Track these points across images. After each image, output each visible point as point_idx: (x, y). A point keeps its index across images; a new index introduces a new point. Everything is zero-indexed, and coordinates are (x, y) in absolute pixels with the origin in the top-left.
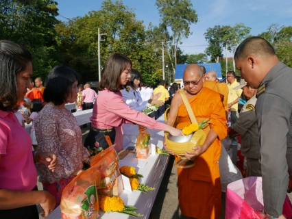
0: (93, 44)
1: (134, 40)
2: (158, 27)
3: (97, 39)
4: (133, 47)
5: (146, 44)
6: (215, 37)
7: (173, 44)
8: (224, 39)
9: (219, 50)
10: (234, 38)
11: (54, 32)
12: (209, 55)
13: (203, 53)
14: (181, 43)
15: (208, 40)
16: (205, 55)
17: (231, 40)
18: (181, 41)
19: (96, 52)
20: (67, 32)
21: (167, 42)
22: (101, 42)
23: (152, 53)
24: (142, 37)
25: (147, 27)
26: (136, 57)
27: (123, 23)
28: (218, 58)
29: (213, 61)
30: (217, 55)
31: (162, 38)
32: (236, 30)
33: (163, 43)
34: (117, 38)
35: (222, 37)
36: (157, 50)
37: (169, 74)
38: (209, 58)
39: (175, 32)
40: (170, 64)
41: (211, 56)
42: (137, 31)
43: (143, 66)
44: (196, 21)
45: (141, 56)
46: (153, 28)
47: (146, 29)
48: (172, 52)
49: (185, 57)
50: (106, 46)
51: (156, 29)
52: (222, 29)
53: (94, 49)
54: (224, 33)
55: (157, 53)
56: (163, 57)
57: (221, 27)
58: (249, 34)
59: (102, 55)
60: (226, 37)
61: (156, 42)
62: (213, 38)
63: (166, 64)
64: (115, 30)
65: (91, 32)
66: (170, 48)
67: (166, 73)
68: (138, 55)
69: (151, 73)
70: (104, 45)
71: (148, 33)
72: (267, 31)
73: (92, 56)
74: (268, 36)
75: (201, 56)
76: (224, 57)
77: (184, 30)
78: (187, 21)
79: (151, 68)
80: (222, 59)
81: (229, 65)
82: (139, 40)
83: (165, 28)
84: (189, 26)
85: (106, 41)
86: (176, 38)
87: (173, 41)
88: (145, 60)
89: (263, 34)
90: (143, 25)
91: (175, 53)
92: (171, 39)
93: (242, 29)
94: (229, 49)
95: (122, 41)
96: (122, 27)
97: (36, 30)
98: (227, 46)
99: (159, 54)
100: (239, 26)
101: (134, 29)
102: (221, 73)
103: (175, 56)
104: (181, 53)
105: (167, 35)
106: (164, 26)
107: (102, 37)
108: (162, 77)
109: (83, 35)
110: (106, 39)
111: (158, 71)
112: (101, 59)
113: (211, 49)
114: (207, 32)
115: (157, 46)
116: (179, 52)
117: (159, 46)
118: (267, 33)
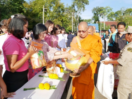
0: (41, 13)
1: (60, 12)
2: (71, 6)
3: (42, 10)
4: (59, 15)
5: (65, 14)
6: (96, 12)
7: (77, 14)
8: (100, 13)
9: (98, 18)
10: (105, 12)
11: (23, 6)
12: (93, 20)
13: (91, 19)
14: (81, 14)
15: (93, 13)
16: (91, 20)
17: (103, 13)
18: (81, 13)
19: (42, 17)
20: (29, 7)
21: (75, 13)
22: (44, 12)
23: (67, 18)
24: (63, 10)
25: (66, 6)
26: (60, 20)
27: (55, 4)
28: (97, 21)
29: (95, 23)
30: (97, 20)
31: (72, 11)
32: (106, 9)
33: (73, 13)
34: (52, 10)
35: (99, 12)
36: (70, 17)
37: (75, 28)
38: (93, 21)
39: (78, 9)
40: (75, 23)
41: (94, 20)
42: (61, 8)
43: (63, 24)
44: (88, 4)
45: (63, 19)
46: (68, 7)
47: (65, 7)
48: (76, 18)
49: (82, 21)
50: (46, 14)
51: (70, 7)
52: (100, 8)
53: (41, 15)
54: (101, 10)
55: (70, 18)
56: (72, 20)
57: (99, 7)
58: (112, 11)
59: (45, 18)
60: (101, 12)
61: (69, 13)
62: (95, 12)
63: (74, 23)
64: (51, 6)
65: (40, 7)
66: (76, 16)
67: (73, 28)
68: (61, 19)
69: (67, 27)
70: (46, 13)
71: (66, 8)
72: (120, 10)
73: (40, 18)
74: (120, 12)
75: (89, 20)
76: (100, 21)
77: (82, 8)
78: (84, 4)
79: (67, 25)
80: (99, 22)
81: (102, 25)
82: (61, 12)
83: (74, 7)
84: (85, 6)
85: (47, 12)
86: (79, 12)
87: (77, 13)
88: (64, 21)
89: (118, 11)
90: (64, 5)
91: (78, 18)
92: (76, 12)
93: (109, 8)
94: (103, 17)
95: (54, 12)
96: (54, 6)
97: (14, 5)
98: (102, 16)
99: (70, 19)
100: (107, 7)
101: (60, 7)
102: (98, 28)
103: (78, 20)
104: (81, 18)
105: (75, 10)
106: (73, 6)
107: (45, 10)
108: (71, 29)
109: (36, 9)
110: (47, 10)
111: (70, 26)
112: (44, 20)
113: (94, 17)
114: (93, 9)
115: (70, 15)
116: (80, 18)
117: (71, 15)
118: (120, 11)
